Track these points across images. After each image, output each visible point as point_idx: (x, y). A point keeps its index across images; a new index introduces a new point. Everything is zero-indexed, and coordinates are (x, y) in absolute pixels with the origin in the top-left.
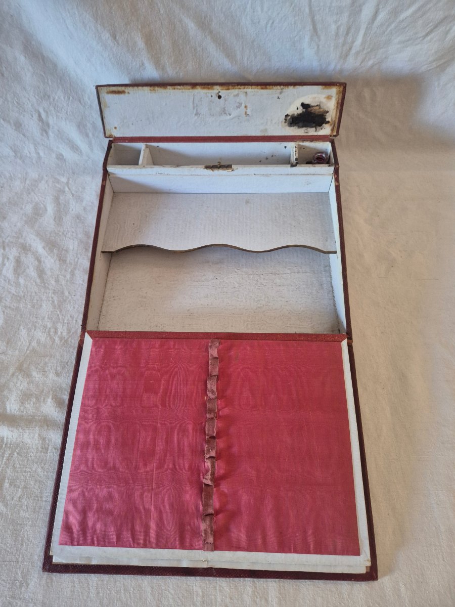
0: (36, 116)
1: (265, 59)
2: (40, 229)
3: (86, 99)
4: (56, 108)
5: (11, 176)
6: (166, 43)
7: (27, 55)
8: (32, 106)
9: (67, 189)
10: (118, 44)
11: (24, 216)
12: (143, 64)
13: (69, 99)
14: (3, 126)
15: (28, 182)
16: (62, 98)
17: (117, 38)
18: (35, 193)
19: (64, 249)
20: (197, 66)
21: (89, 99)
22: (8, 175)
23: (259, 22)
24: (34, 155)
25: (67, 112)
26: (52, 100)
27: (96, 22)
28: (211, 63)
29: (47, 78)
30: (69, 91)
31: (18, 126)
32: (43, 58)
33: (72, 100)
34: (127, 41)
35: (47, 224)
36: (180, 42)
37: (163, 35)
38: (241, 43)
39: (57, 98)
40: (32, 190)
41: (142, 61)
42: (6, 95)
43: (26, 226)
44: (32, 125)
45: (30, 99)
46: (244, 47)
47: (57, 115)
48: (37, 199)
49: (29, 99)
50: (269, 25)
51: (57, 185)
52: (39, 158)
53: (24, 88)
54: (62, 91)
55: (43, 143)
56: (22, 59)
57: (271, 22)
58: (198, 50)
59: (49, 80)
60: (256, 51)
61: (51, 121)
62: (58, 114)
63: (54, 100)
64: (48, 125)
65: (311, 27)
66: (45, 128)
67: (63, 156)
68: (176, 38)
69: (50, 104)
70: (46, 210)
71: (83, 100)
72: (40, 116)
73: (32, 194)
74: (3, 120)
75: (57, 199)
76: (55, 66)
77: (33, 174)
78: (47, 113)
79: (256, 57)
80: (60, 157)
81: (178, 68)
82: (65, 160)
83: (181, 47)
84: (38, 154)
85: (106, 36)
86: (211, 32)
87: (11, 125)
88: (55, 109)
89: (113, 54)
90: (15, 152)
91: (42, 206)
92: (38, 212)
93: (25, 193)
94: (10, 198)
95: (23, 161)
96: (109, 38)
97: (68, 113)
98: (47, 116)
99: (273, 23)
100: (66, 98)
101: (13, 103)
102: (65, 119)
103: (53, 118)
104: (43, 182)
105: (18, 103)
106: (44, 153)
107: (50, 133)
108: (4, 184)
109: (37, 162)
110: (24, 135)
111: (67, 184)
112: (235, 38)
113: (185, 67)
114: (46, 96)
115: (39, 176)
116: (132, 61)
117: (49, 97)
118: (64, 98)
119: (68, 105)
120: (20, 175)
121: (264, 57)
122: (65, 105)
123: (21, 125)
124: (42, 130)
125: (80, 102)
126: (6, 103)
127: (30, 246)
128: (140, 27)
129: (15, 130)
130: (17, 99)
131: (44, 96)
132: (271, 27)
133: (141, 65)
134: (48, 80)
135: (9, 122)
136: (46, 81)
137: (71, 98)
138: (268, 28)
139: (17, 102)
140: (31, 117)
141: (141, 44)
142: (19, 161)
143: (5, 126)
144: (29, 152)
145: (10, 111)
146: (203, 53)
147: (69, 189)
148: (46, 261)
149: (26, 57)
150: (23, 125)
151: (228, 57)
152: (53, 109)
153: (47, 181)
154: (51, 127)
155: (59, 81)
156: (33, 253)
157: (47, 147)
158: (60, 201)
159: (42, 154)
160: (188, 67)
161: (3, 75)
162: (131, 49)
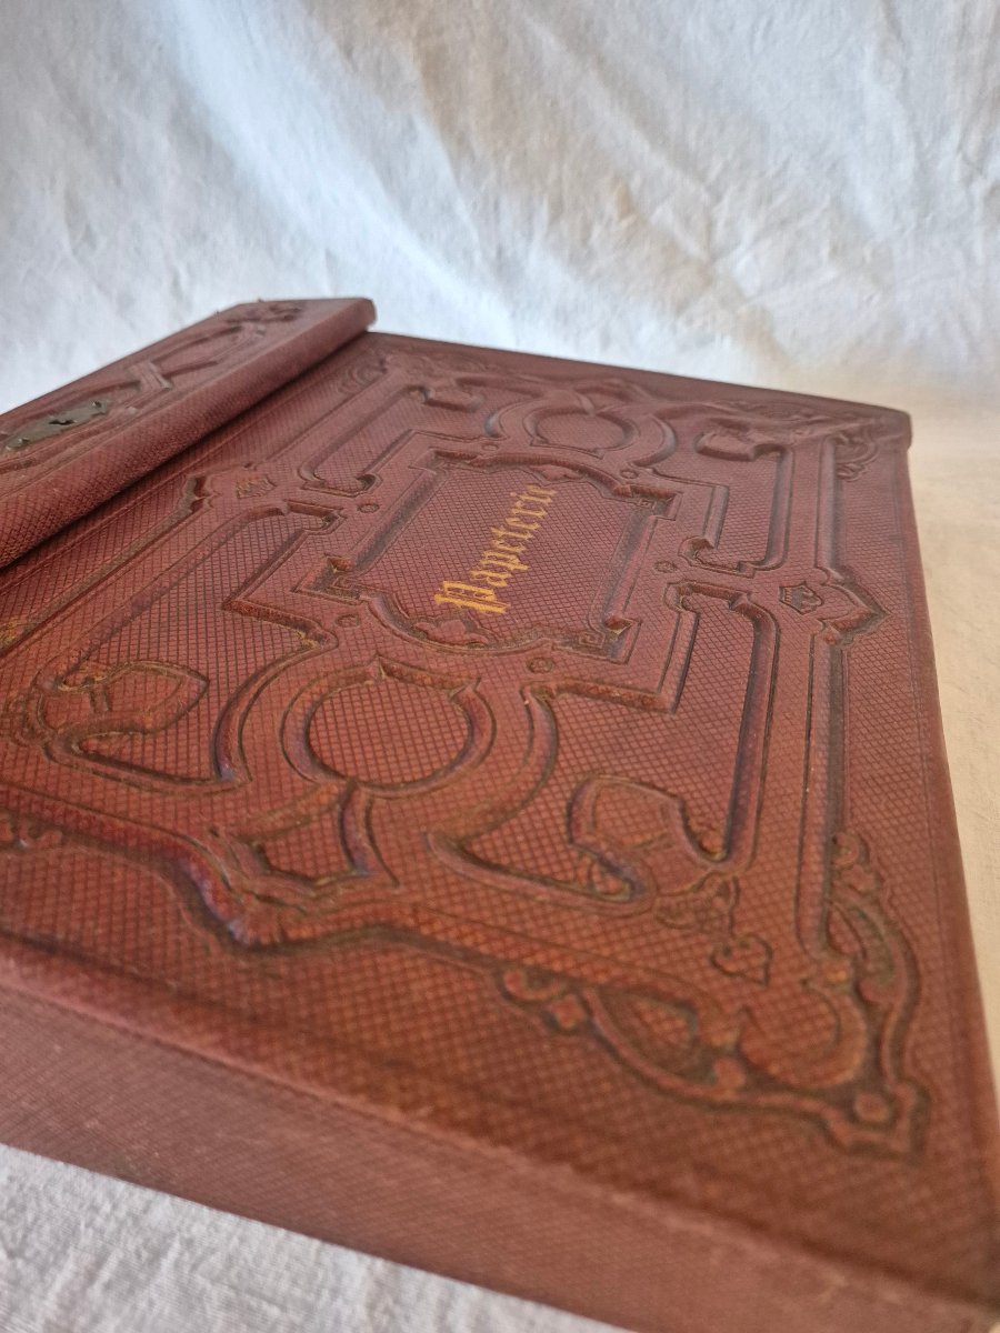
1: (750, 133)
3: (286, 245)
4: (216, 267)
6: (476, 79)
7: (175, 138)
8: (164, 258)
10: (356, 69)
12: (411, 126)
13: (247, 244)
14: (95, 300)
16: (233, 242)
17: (355, 55)
20: (555, 145)
23: (731, 28)
25: (236, 275)
26: (209, 245)
27: (310, 14)
28: (594, 140)
29: (209, 192)
30: (251, 227)
31: (126, 303)
32: (209, 144)
33: (253, 248)
34: (379, 63)
36: (517, 81)
37: (472, 60)
38: (681, 91)
39: (221, 241)
41: (409, 116)
42: (117, 229)
45: (165, 242)
46: (691, 102)
47: (212, 281)
49: (161, 242)
50: (759, 34)
53: (156, 214)
54: (235, 224)
56: (165, 144)
57: (763, 23)
58: (563, 105)
59: (212, 198)
60: (722, 112)
61: (197, 297)
62: (215, 278)
63: (214, 245)
64: (190, 306)
65: (882, 15)
68: (507, 71)
69: (204, 255)
71: (279, 248)
72: (176, 283)
74: (98, 287)
76: (230, 164)
78: (193, 276)
79: (722, 130)
81: (501, 144)
83: (517, 94)
85: (329, 47)
86: (601, 61)
87: (111, 300)
88: (212, 267)
89: (343, 99)
96: (334, 53)
97: (238, 277)
98: (192, 284)
99: (770, 24)
100: (242, 242)
101: (128, 248)
103: (204, 288)
105: (138, 251)
110: (133, 326)
112: (664, 78)
113: (522, 142)
114: (196, 235)
116: (385, 117)
117: (205, 238)
118: (238, 241)
119: (242, 259)
121: (747, 130)
122: (236, 259)
123: (132, 302)
125: (271, 253)
126: (113, 247)
128: (414, 32)
129: (117, 313)
130: (138, 241)
131: (194, 235)
132: (765, 37)
133: (406, 127)
134: (209, 198)
135: (109, 293)
136: (206, 198)
137: (252, 242)
138: (758, 45)
139: (136, 248)
140: (157, 284)
141: (411, 71)
143: (99, 303)
145: (117, 267)
146: (575, 114)
149: (171, 140)
150: (136, 303)
151: (644, 126)
152: (208, 267)
155: (233, 200)
160: (528, 145)
161: (118, 181)
162: (384, 85)
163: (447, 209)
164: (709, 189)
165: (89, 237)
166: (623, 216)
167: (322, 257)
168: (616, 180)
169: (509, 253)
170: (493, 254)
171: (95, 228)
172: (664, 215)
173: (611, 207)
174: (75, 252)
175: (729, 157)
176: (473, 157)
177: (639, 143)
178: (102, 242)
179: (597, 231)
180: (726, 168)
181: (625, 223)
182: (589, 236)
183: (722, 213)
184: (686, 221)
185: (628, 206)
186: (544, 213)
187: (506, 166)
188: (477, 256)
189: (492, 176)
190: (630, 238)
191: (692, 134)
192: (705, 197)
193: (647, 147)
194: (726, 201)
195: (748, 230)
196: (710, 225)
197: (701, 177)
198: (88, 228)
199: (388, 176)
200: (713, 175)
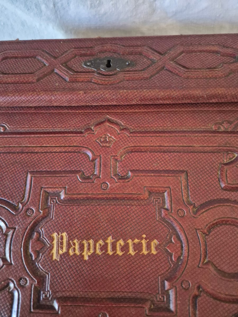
169: (59, 5)
170: (52, 6)
188: (43, 7)
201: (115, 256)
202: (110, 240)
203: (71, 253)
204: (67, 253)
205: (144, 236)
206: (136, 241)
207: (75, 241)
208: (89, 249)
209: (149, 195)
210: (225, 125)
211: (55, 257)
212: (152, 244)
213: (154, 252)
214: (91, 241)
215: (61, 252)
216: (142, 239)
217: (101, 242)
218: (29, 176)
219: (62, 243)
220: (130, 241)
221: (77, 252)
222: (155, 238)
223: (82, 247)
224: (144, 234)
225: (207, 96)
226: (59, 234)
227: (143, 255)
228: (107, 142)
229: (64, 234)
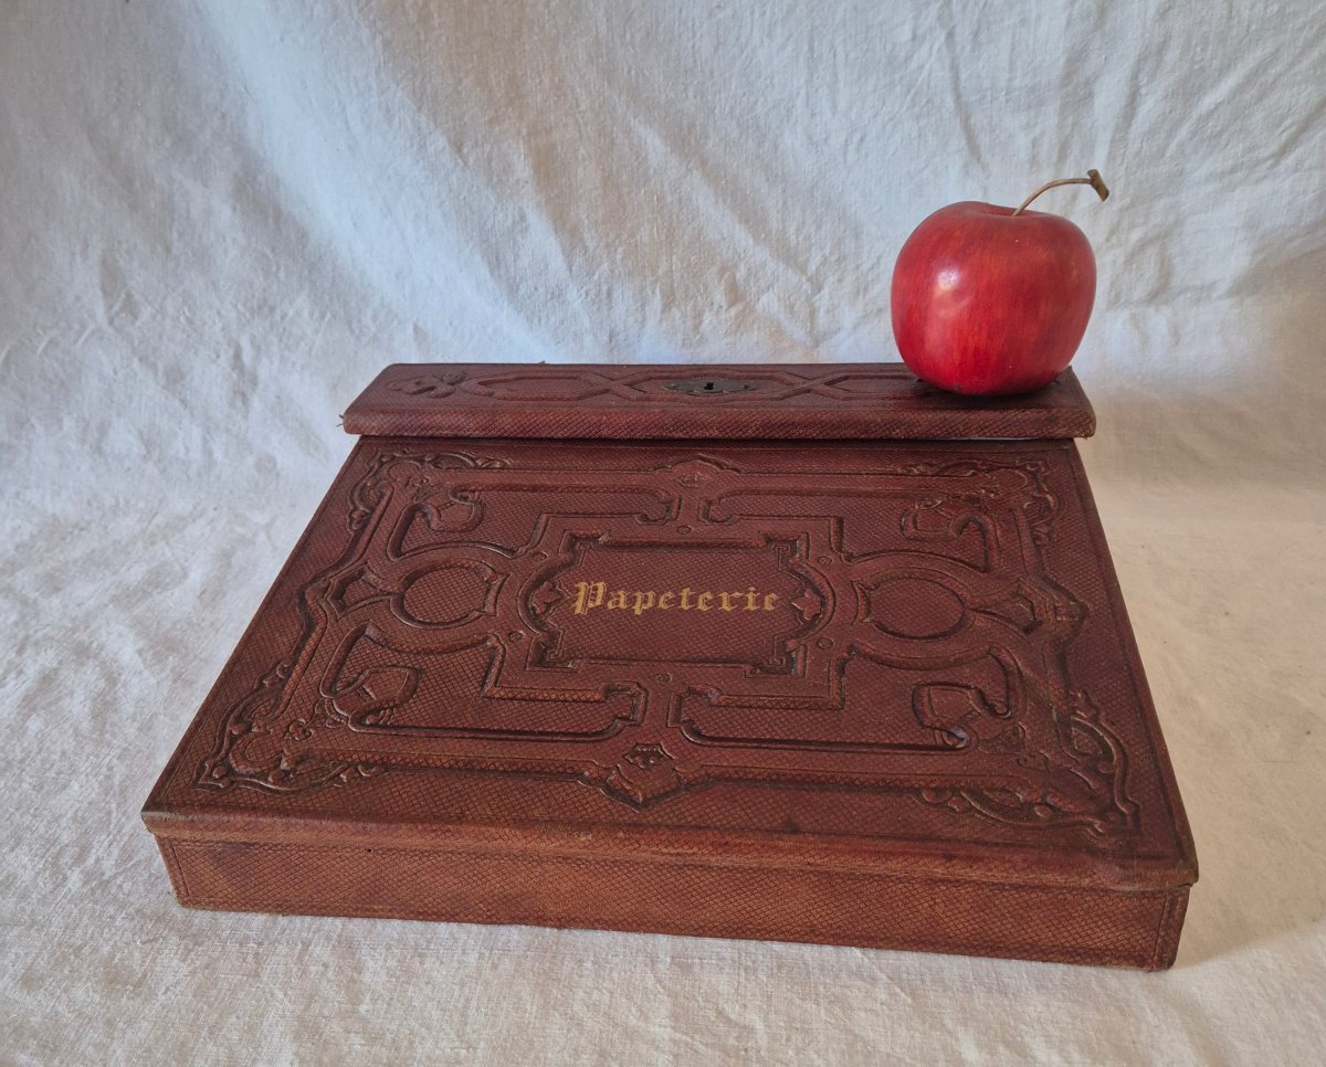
0: (226, 356)
1: (845, 231)
2: (149, 614)
3: (367, 319)
4: (285, 339)
5: (118, 504)
6: (586, 175)
7: (238, 207)
8: (223, 329)
9: (262, 537)
10: (466, 163)
11: (113, 587)
12: (523, 218)
13: (323, 316)
14: (136, 374)
15: (159, 519)
16: (306, 314)
17: (465, 150)
18: (168, 544)
19: (203, 656)
20: (663, 238)
21: (375, 318)
22: (109, 501)
23: (826, 139)
24: (197, 455)
25: (311, 349)
26: (278, 318)
27: (419, 109)
28: (700, 234)
29: (277, 263)
30: (327, 298)
31: (175, 378)
32: (278, 214)
33: (330, 320)
34: (490, 159)
35: (172, 605)
36: (625, 177)
37: (580, 157)
38: (780, 191)
39: (291, 313)
40: (165, 537)
41: (521, 209)
42: (165, 298)
43: (111, 606)
44: (210, 379)
45: (223, 312)
46: (789, 202)
47: (282, 356)
48: (169, 555)
49: (219, 312)
50: (852, 148)
51: (239, 530)
52: (210, 463)
53: (213, 284)
54: (309, 296)
55: (230, 427)
56: (225, 214)
57: (856, 138)
58: (669, 199)
59: (282, 270)
60: (819, 211)
61: (263, 373)
62: (287, 353)
63: (283, 318)
64: (254, 382)
65: (964, 142)
66: (244, 384)
67: (275, 464)
68: (615, 168)
69: (272, 329)
70: (185, 576)
71: (359, 321)
72: (237, 356)
73: (163, 543)
74: (140, 360)
75: (226, 557)
76: (303, 236)
77: (180, 504)
78: (258, 349)
79: (819, 227)
80: (267, 465)
81: (612, 236)
82: (278, 475)
83: (625, 190)
84: (208, 453)
85: (439, 142)
86: (703, 163)
87: (156, 374)
88: (281, 340)
89: (450, 190)
90: (148, 444)
91: (177, 568)
92: (158, 580)
93: (140, 544)
94: (93, 551)
95: (163, 471)
96: (444, 149)
97: (313, 353)
98: (257, 358)
99: (862, 139)
100: (317, 314)
101: (178, 318)
102: (302, 368)
103: (272, 362)
104: (202, 521)
105: (190, 321)
106: (226, 453)
107: (256, 403)
108: (89, 523)
109: (199, 475)
110: (184, 402)
111: (268, 527)
112: (764, 179)
113: (632, 235)
114: (264, 307)
115: (194, 508)
116: (496, 208)
117: (272, 309)
118: (311, 314)
119: (317, 332)
120: (142, 504)
121: (842, 228)
122: (309, 332)
123: (182, 376)
124: (235, 392)
125: (350, 327)
126: (159, 317)
127: (102, 647)
128: (524, 132)
129: (164, 387)
130: (190, 310)
131: (260, 307)
132: (858, 150)
133: (517, 219)
134: (278, 269)
135: (154, 366)
136: (274, 268)
137: (328, 316)
138: (852, 156)
139: (187, 319)
140: (214, 356)
141: (522, 168)
142: (151, 469)
143: (141, 375)
144: (186, 448)
145: (165, 338)
146: (681, 209)
147: (269, 538)
148: (135, 680)
149: (234, 209)
150: (188, 378)
151: (747, 222)
152: (275, 340)
153: (212, 521)
154: (261, 386)
155: (306, 271)
156: (104, 662)
157: (237, 437)
158: (233, 561)
159: (218, 455)
160: (638, 237)
161: (168, 249)
162: (495, 179)
163: (557, 295)
164: (809, 279)
165: (130, 307)
166: (731, 305)
167: (410, 330)
168: (723, 270)
170: (606, 338)
171: (137, 297)
172: (769, 303)
173: (719, 296)
174: (111, 322)
175: (827, 251)
176: (586, 249)
177: (743, 238)
178: (146, 312)
179: (707, 318)
180: (825, 261)
181: (733, 312)
182: (701, 322)
183: (823, 301)
184: (791, 309)
185: (735, 295)
186: (657, 302)
187: (619, 257)
189: (605, 266)
190: (740, 324)
191: (792, 230)
192: (806, 286)
193: (751, 242)
194: (826, 290)
195: (848, 317)
196: (813, 313)
197: (803, 269)
198: (129, 296)
199: (495, 262)
200: (812, 268)
201: (694, 612)
202: (685, 593)
203: (610, 606)
204: (604, 606)
205: (753, 589)
206: (737, 594)
207: (621, 593)
208: (645, 602)
209: (767, 542)
210: (921, 468)
211: (578, 611)
212: (767, 598)
213: (768, 607)
214: (651, 594)
215: (591, 605)
216: (748, 592)
217: (670, 595)
218: (544, 517)
219: (595, 595)
220: (724, 595)
221: (622, 605)
222: (772, 591)
223: (631, 601)
224: (753, 586)
225: (882, 421)
226: (590, 584)
227: (748, 611)
228: (695, 482)
229: (601, 585)
